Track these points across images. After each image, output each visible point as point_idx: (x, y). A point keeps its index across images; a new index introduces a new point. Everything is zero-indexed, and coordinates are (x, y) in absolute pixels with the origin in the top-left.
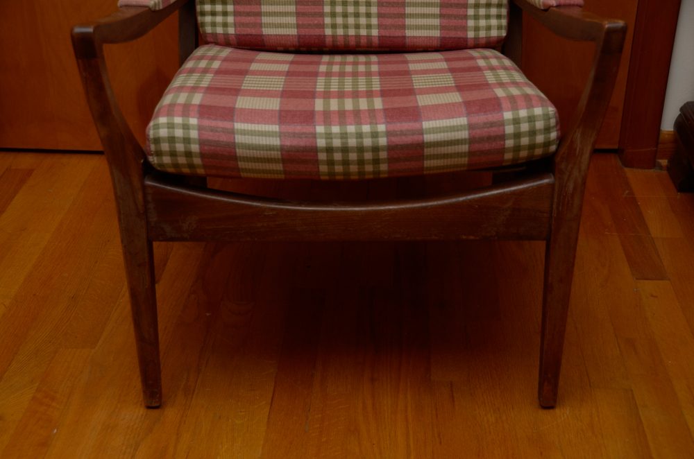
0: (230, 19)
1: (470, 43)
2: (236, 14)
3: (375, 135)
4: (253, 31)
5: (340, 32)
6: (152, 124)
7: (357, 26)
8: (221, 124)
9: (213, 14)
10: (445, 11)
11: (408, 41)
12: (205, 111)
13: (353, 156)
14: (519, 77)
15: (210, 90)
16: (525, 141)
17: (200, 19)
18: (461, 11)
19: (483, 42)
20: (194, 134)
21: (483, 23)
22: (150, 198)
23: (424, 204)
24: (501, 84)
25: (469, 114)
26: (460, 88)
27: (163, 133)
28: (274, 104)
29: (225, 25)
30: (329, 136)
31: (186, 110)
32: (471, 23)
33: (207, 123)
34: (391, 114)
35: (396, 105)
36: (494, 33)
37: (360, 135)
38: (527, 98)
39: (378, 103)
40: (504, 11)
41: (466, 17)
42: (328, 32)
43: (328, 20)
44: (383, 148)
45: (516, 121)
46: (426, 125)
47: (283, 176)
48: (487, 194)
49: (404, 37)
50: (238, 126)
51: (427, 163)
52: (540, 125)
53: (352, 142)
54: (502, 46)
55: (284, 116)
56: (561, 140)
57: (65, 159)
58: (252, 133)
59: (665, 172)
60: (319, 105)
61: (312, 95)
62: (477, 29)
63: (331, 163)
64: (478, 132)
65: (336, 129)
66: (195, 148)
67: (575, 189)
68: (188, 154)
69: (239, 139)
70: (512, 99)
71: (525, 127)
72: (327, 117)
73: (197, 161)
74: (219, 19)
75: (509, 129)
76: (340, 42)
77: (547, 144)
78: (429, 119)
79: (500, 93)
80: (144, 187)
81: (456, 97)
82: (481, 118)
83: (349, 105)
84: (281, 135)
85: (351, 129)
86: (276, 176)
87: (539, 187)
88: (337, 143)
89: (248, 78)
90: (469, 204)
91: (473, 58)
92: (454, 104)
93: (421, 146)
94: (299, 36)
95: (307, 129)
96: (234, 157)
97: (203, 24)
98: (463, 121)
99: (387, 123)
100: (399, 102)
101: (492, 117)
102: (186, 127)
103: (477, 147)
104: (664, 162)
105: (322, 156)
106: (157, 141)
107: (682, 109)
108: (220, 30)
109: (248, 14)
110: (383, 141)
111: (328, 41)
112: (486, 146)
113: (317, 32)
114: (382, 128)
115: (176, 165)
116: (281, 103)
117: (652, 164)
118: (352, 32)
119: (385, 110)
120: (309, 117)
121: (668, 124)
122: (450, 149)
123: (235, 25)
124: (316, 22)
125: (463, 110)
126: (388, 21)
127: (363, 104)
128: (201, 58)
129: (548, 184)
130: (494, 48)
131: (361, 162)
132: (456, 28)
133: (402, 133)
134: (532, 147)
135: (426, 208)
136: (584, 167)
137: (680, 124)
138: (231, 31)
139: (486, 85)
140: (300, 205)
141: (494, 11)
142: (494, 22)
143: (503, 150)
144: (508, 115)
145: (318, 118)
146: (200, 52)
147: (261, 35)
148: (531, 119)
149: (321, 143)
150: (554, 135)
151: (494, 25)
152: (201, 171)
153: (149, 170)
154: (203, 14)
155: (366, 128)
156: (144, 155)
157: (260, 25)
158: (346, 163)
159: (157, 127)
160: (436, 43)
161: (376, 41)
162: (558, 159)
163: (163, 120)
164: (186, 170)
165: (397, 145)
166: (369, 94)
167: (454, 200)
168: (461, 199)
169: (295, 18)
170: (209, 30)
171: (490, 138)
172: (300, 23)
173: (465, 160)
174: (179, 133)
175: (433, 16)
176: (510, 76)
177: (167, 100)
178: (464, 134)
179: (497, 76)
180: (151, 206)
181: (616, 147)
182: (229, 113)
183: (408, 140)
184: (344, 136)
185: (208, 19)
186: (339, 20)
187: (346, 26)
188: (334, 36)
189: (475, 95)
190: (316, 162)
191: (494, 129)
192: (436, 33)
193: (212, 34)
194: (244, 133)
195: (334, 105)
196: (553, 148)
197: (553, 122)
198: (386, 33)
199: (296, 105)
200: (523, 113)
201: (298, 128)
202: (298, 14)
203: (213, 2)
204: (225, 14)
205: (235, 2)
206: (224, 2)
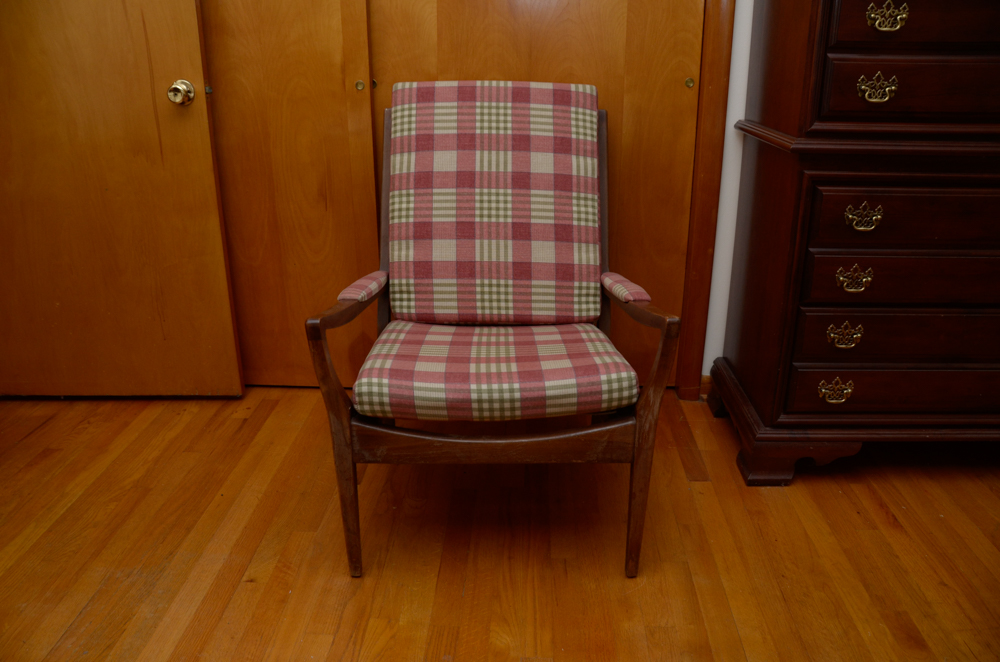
0: (413, 303)
1: (576, 320)
2: (416, 300)
3: (512, 391)
4: (428, 311)
5: (487, 312)
6: (357, 383)
7: (499, 308)
8: (404, 383)
9: (401, 300)
10: (559, 299)
11: (533, 318)
12: (394, 373)
13: (496, 406)
14: (610, 348)
15: (398, 357)
16: (616, 395)
17: (392, 303)
18: (570, 299)
19: (585, 319)
20: (386, 390)
21: (584, 306)
22: (354, 434)
23: (546, 438)
24: (598, 354)
25: (577, 376)
26: (570, 356)
27: (365, 389)
28: (441, 368)
29: (409, 307)
30: (479, 391)
31: (381, 372)
32: (576, 306)
33: (395, 382)
34: (523, 376)
35: (527, 369)
36: (592, 313)
37: (501, 391)
38: (616, 364)
39: (514, 367)
40: (598, 299)
41: (573, 302)
42: (479, 312)
43: (479, 304)
44: (517, 400)
45: (610, 382)
46: (548, 384)
47: (447, 419)
48: (590, 431)
49: (531, 315)
50: (416, 384)
51: (549, 410)
52: (625, 384)
53: (496, 396)
54: (598, 322)
55: (448, 377)
56: (640, 394)
57: (300, 393)
58: (426, 389)
59: (705, 403)
60: (473, 368)
61: (468, 360)
62: (580, 310)
63: (481, 410)
64: (584, 389)
65: (484, 387)
66: (386, 400)
67: (650, 427)
68: (382, 404)
69: (417, 393)
70: (606, 365)
71: (615, 386)
72: (478, 377)
73: (388, 408)
74: (405, 303)
75: (605, 387)
76: (487, 319)
77: (630, 397)
78: (550, 380)
79: (598, 360)
80: (351, 426)
81: (567, 363)
82: (585, 379)
83: (493, 368)
84: (446, 390)
85: (495, 386)
86: (442, 419)
87: (626, 427)
88: (485, 396)
89: (424, 347)
90: (577, 439)
91: (578, 332)
92: (566, 369)
93: (544, 398)
94: (459, 315)
95: (464, 386)
96: (414, 406)
97: (394, 307)
98: (573, 381)
99: (520, 382)
100: (529, 366)
101: (593, 379)
102: (380, 385)
103: (583, 399)
104: (705, 396)
105: (475, 405)
106: (360, 394)
107: (714, 362)
108: (405, 311)
109: (425, 300)
110: (517, 395)
111: (479, 318)
112: (589, 399)
113: (472, 312)
114: (516, 386)
115: (373, 411)
116: (446, 366)
117: (697, 397)
118: (495, 312)
119: (519, 373)
120: (465, 377)
121: (706, 371)
122: (564, 401)
123: (416, 307)
124: (471, 305)
125: (573, 373)
126: (520, 305)
127: (504, 368)
128: (392, 331)
129: (632, 425)
130: (592, 323)
131: (502, 409)
132: (566, 310)
133: (531, 390)
134: (620, 399)
135: (547, 441)
136: (656, 413)
137: (714, 371)
138: (413, 311)
139: (587, 354)
140: (459, 438)
141: (591, 299)
142: (592, 306)
143: (600, 401)
144: (604, 377)
145: (472, 378)
146: (391, 326)
147: (433, 314)
148: (620, 380)
149: (474, 396)
150: (635, 391)
151: (592, 308)
152: (390, 415)
153: (354, 414)
154: (394, 300)
155: (506, 386)
156: (350, 403)
157: (433, 307)
158: (491, 410)
159: (360, 385)
160: (553, 320)
161: (512, 318)
162: (638, 408)
163: (364, 380)
164: (380, 415)
165: (527, 398)
166: (508, 360)
167: (567, 436)
168: (572, 435)
169: (456, 303)
170: (398, 310)
171: (591, 393)
172: (460, 306)
173: (575, 408)
174: (375, 389)
175: (550, 301)
176: (604, 347)
177: (368, 365)
178: (574, 391)
179: (595, 346)
180: (355, 439)
181: (673, 385)
182: (410, 375)
183: (536, 394)
184: (490, 391)
185: (397, 303)
186: (487, 304)
187: (491, 308)
188: (483, 315)
189: (581, 362)
190: (471, 409)
191: (595, 387)
192: (553, 313)
193: (400, 313)
194: (420, 389)
195: (483, 368)
196: (635, 400)
197: (634, 382)
198: (520, 313)
199: (457, 368)
200: (614, 376)
201: (458, 386)
202: (458, 300)
203: (401, 292)
204: (409, 300)
205: (416, 292)
206: (409, 292)
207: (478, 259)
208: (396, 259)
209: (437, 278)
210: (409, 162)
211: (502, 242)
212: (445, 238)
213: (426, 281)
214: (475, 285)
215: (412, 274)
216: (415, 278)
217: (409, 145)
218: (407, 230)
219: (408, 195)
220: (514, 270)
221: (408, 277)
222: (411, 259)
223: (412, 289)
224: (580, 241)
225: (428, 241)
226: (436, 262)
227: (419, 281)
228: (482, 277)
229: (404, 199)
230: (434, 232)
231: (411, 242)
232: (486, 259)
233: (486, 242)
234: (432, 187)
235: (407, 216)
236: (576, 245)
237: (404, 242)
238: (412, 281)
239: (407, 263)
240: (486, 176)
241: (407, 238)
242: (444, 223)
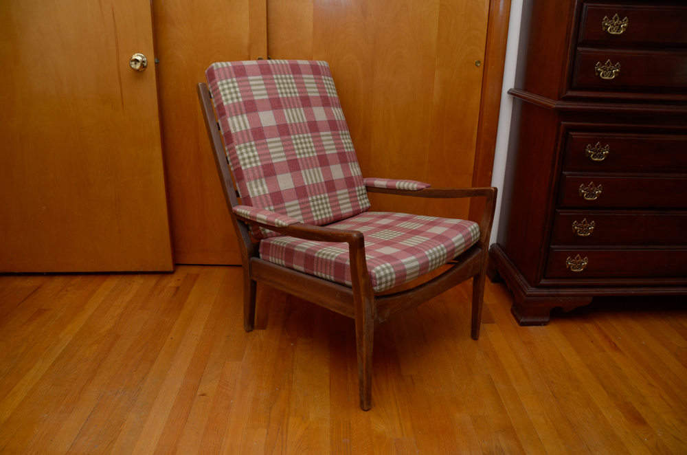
1: (363, 210)
5: (320, 217)
7: (325, 214)
10: (351, 200)
11: (343, 215)
18: (356, 199)
21: (363, 202)
32: (360, 203)
36: (367, 205)
37: (438, 251)
40: (367, 196)
41: (358, 201)
42: (315, 219)
43: (314, 214)
45: (473, 231)
49: (341, 214)
62: (362, 205)
82: (464, 233)
85: (435, 249)
101: (466, 231)
113: (312, 220)
118: (323, 216)
124: (310, 216)
126: (335, 209)
132: (356, 206)
141: (364, 196)
142: (366, 200)
151: (366, 202)
155: (439, 247)
160: (352, 214)
161: (333, 218)
175: (348, 202)
186: (319, 213)
187: (321, 215)
188: (318, 220)
192: (351, 210)
198: (335, 214)
202: (302, 214)
207: (306, 184)
209: (287, 201)
210: (244, 122)
211: (315, 169)
212: (284, 173)
213: (281, 206)
214: (308, 202)
215: (271, 203)
216: (274, 205)
217: (241, 109)
218: (259, 171)
219: (251, 146)
220: (327, 186)
221: (269, 206)
222: (267, 192)
224: (351, 162)
225: (274, 177)
226: (283, 191)
227: (277, 207)
228: (312, 196)
229: (249, 149)
230: (276, 169)
231: (263, 180)
232: (310, 183)
233: (307, 171)
234: (265, 138)
235: (256, 162)
236: (350, 164)
237: (258, 181)
238: (272, 208)
239: (265, 195)
240: (294, 126)
241: (260, 178)
242: (280, 162)
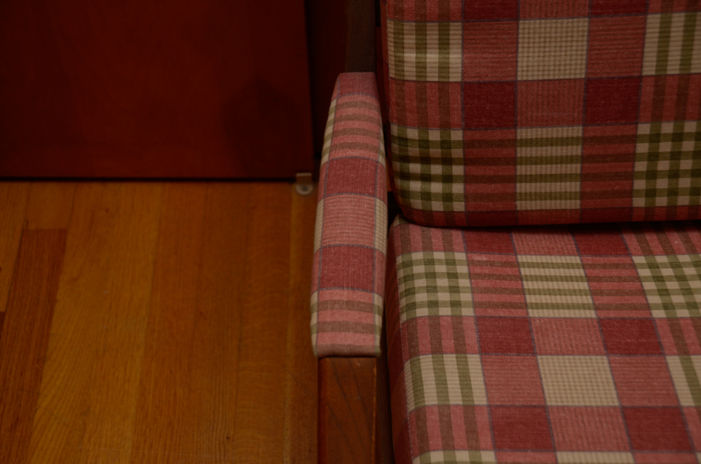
0: (458, 188)
2: (467, 179)
4: (500, 206)
5: (661, 201)
9: (426, 178)
29: (448, 197)
42: (639, 202)
43: (640, 184)
74: (437, 187)
94: (583, 211)
108: (437, 206)
109: (491, 180)
123: (466, 197)
124: (617, 188)
138: (459, 206)
147: (515, 212)
157: (513, 196)
169: (578, 183)
170: (417, 204)
172: (588, 190)
185: (415, 186)
186: (662, 183)
187: (673, 193)
193: (423, 211)
202: (584, 177)
203: (426, 160)
204: (447, 179)
205: (466, 161)
206: (447, 161)
207: (649, 69)
208: (410, 73)
209: (529, 124)
212: (557, 15)
213: (498, 134)
214: (632, 139)
215: (457, 117)
216: (466, 128)
221: (445, 126)
222: (455, 76)
223: (457, 153)
225: (505, 25)
226: (528, 83)
227: (477, 135)
228: (657, 119)
233: (678, 20)
237: (433, 29)
238: (457, 135)
239: (443, 86)
